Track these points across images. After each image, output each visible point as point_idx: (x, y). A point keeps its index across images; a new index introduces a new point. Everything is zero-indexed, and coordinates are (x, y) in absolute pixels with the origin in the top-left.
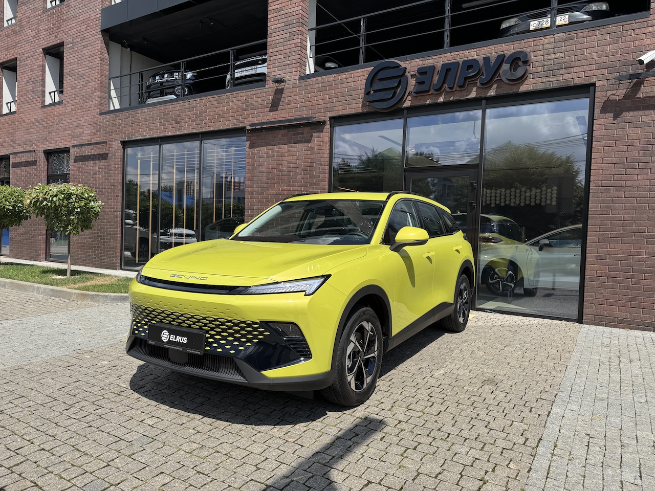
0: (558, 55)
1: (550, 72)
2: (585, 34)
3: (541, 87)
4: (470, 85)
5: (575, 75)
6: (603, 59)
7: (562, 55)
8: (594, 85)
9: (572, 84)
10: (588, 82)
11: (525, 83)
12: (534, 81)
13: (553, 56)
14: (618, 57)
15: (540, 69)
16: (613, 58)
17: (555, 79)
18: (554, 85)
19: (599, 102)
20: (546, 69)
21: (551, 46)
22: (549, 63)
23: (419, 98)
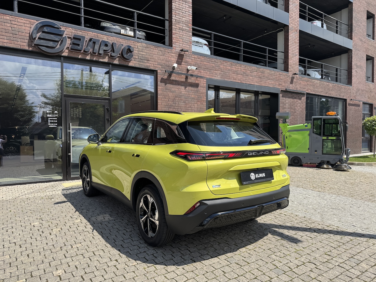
1: (141, 60)
2: (153, 48)
3: (137, 66)
5: (150, 65)
6: (159, 61)
7: (145, 54)
8: (156, 71)
9: (149, 69)
10: (155, 69)
11: (131, 62)
12: (135, 62)
13: (142, 53)
14: (164, 62)
15: (137, 57)
16: (163, 62)
17: (143, 64)
18: (143, 67)
19: (159, 79)
20: (139, 58)
21: (141, 48)
22: (140, 56)
23: (74, 53)
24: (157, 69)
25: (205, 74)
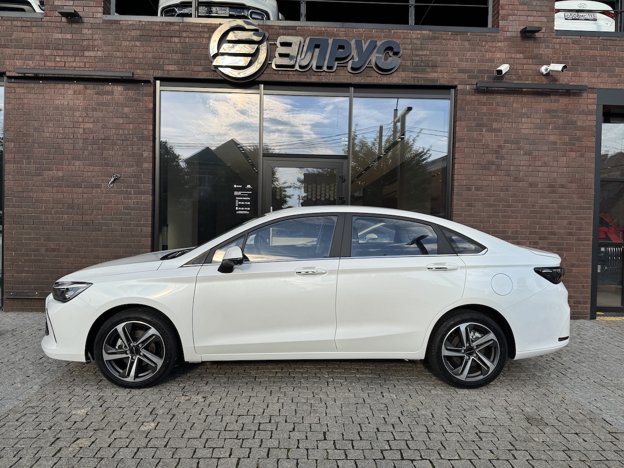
0: (425, 52)
1: (418, 67)
2: (449, 37)
3: (410, 81)
4: (338, 67)
5: (440, 75)
6: (464, 65)
7: (428, 53)
8: (455, 87)
9: (437, 83)
10: (451, 84)
11: (395, 75)
12: (403, 74)
13: (421, 53)
14: (475, 64)
15: (409, 63)
16: (472, 64)
17: (423, 76)
19: (461, 104)
20: (414, 64)
21: (418, 42)
22: (417, 59)
23: (280, 73)
24: (456, 83)
25: (594, 80)
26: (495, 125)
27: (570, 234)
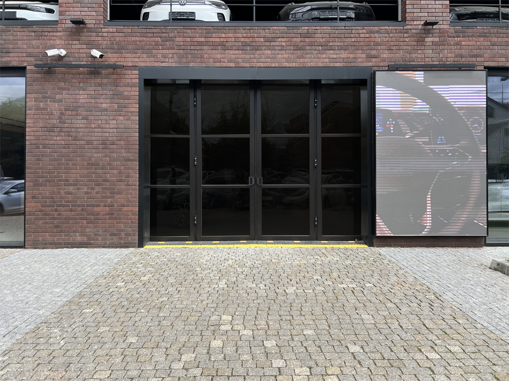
2: (19, 29)
6: (30, 50)
7: (3, 42)
8: (25, 68)
9: (11, 65)
10: (21, 66)
19: (30, 81)
24: (25, 64)
25: (137, 60)
26: (58, 97)
27: (121, 181)
